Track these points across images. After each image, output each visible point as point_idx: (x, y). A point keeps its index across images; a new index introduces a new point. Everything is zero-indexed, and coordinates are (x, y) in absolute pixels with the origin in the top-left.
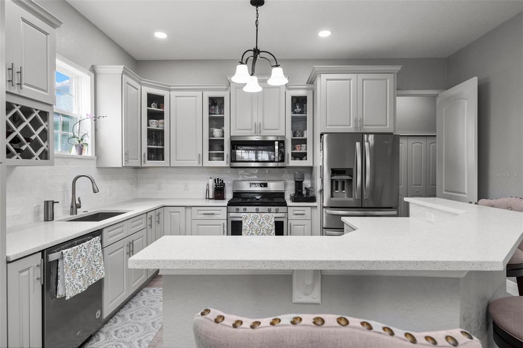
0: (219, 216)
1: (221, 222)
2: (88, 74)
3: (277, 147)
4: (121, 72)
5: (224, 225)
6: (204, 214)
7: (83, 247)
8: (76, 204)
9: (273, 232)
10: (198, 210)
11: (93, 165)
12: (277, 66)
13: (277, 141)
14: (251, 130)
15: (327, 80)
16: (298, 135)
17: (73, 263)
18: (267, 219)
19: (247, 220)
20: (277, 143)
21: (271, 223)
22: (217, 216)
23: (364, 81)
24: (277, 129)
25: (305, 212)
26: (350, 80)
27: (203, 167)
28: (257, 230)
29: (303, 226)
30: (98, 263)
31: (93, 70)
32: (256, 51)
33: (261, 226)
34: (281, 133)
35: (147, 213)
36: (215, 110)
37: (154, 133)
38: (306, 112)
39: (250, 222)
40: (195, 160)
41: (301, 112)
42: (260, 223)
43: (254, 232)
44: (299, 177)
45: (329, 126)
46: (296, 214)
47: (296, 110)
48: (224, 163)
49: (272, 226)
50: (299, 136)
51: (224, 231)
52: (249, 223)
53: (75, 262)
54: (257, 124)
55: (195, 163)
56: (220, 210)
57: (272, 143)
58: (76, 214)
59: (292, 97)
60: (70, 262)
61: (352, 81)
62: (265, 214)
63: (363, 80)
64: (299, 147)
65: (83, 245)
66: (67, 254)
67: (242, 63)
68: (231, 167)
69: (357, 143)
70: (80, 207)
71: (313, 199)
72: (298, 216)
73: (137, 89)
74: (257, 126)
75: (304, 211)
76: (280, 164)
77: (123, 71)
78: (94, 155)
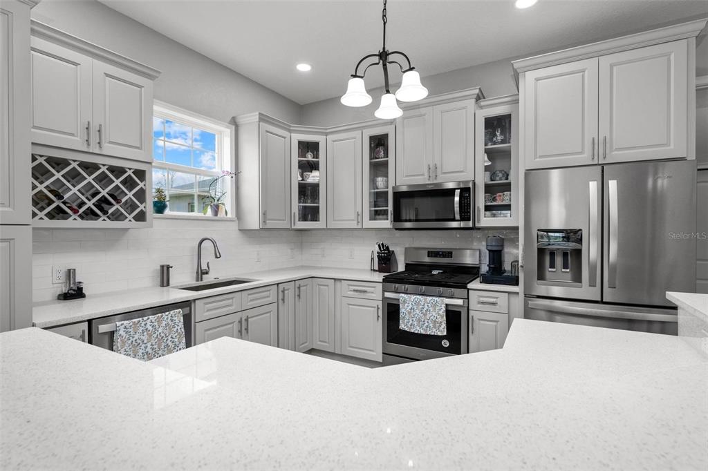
0: (373, 295)
1: (375, 304)
2: (227, 127)
3: (457, 199)
4: (258, 120)
5: (378, 308)
6: (354, 290)
7: (149, 321)
8: (201, 270)
9: (442, 327)
10: (349, 285)
11: (234, 227)
12: (411, 69)
13: (458, 189)
14: (423, 175)
15: (537, 80)
16: (498, 178)
17: (133, 337)
18: (434, 306)
19: (406, 305)
20: (458, 192)
21: (441, 312)
22: (370, 294)
23: (615, 68)
24: (462, 172)
25: (498, 301)
26: (583, 71)
27: (362, 229)
28: (419, 320)
29: (494, 323)
30: (176, 340)
31: (234, 122)
32: (384, 55)
33: (425, 315)
34: (467, 176)
35: (278, 284)
36: (379, 152)
37: (309, 188)
38: (510, 139)
39: (410, 307)
40: (353, 220)
41: (503, 142)
42: (424, 311)
43: (415, 323)
44: (494, 244)
45: (540, 157)
46: (483, 303)
47: (495, 139)
48: (386, 223)
49: (442, 317)
50: (501, 179)
51: (378, 316)
52: (408, 309)
53: (136, 337)
54: (431, 167)
55: (354, 225)
56: (374, 287)
57: (451, 192)
58: (202, 280)
59: (485, 119)
60: (128, 336)
61: (586, 72)
62: (431, 298)
63: (612, 66)
64: (500, 196)
65: (148, 319)
66: (123, 326)
67: (355, 76)
68: (397, 229)
69: (591, 183)
70: (207, 273)
71: (514, 281)
72: (487, 306)
73: (285, 138)
74: (431, 169)
75: (497, 298)
76: (462, 224)
77: (260, 118)
78: (234, 216)
